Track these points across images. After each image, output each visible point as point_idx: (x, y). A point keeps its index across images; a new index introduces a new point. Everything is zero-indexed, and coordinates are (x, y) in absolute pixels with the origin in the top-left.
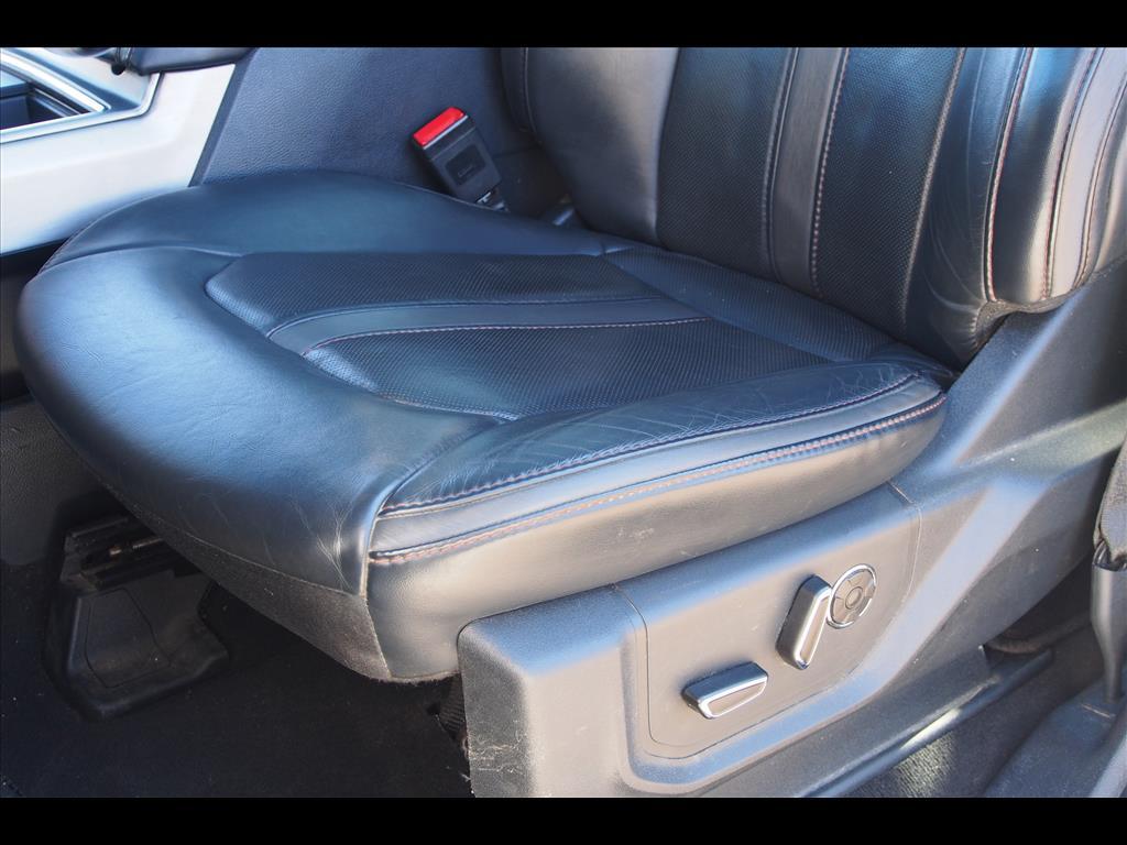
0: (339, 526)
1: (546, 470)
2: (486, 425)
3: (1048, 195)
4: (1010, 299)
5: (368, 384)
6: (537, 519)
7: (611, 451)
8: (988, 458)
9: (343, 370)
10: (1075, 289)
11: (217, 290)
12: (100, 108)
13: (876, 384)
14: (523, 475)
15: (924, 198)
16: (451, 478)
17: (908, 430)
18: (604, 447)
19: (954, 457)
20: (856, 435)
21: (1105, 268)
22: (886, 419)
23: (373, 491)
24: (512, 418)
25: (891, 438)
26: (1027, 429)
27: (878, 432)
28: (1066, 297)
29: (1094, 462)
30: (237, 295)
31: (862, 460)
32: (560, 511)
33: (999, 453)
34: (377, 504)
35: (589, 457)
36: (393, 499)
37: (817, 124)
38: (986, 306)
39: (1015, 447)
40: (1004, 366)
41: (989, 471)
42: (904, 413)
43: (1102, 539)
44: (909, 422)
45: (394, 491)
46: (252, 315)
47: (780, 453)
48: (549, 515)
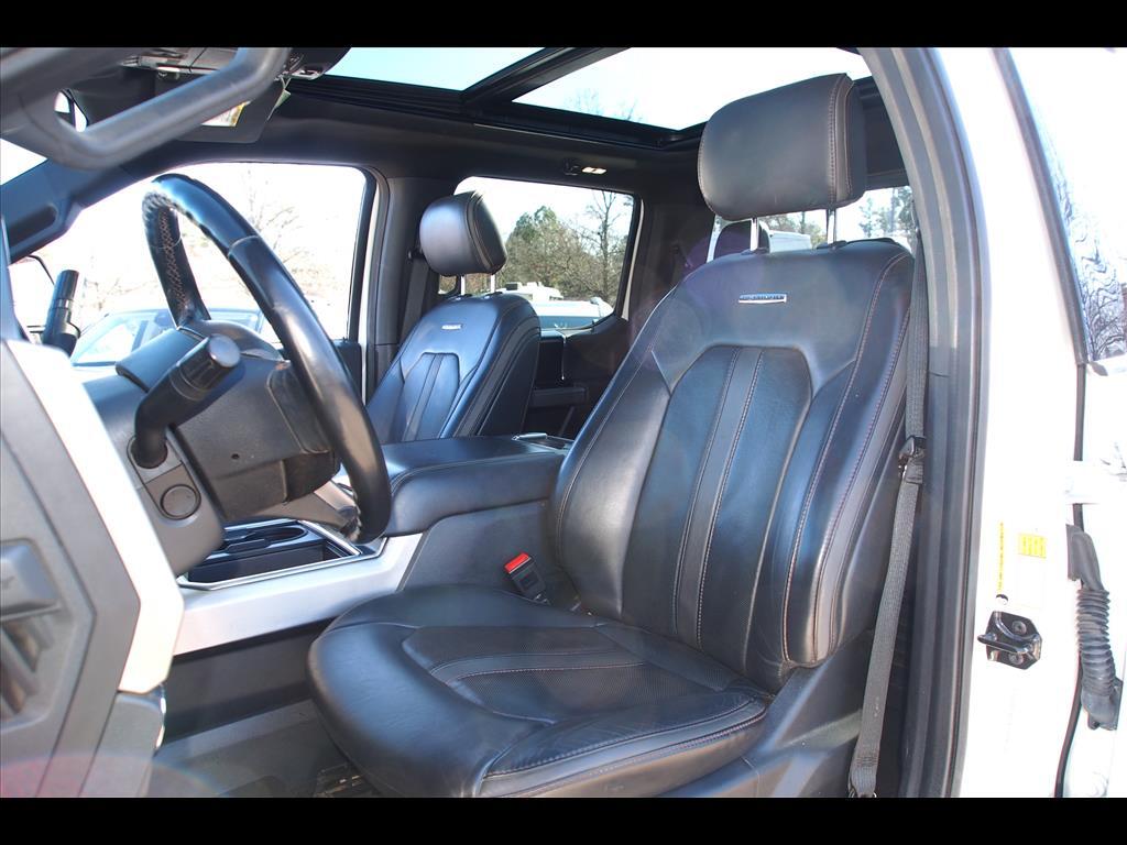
0: (463, 784)
1: (569, 754)
2: (538, 727)
3: (812, 611)
4: (796, 660)
5: (479, 702)
6: (564, 781)
7: (601, 744)
8: (791, 743)
9: (468, 694)
10: (828, 655)
11: (408, 648)
12: (357, 553)
13: (732, 705)
14: (557, 758)
15: (752, 606)
16: (521, 758)
17: (750, 730)
18: (597, 742)
19: (774, 742)
20: (724, 733)
21: (841, 646)
22: (738, 725)
23: (481, 765)
24: (552, 722)
25: (741, 735)
26: (809, 728)
27: (734, 732)
28: (824, 660)
29: (845, 745)
30: (417, 650)
31: (727, 747)
32: (575, 777)
33: (796, 740)
34: (483, 772)
35: (590, 747)
36: (491, 770)
37: (699, 568)
38: (785, 663)
39: (804, 737)
40: (795, 695)
41: (792, 751)
42: (747, 722)
43: (852, 787)
44: (751, 725)
45: (491, 765)
46: (423, 661)
47: (686, 744)
48: (570, 780)
